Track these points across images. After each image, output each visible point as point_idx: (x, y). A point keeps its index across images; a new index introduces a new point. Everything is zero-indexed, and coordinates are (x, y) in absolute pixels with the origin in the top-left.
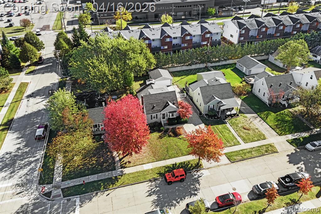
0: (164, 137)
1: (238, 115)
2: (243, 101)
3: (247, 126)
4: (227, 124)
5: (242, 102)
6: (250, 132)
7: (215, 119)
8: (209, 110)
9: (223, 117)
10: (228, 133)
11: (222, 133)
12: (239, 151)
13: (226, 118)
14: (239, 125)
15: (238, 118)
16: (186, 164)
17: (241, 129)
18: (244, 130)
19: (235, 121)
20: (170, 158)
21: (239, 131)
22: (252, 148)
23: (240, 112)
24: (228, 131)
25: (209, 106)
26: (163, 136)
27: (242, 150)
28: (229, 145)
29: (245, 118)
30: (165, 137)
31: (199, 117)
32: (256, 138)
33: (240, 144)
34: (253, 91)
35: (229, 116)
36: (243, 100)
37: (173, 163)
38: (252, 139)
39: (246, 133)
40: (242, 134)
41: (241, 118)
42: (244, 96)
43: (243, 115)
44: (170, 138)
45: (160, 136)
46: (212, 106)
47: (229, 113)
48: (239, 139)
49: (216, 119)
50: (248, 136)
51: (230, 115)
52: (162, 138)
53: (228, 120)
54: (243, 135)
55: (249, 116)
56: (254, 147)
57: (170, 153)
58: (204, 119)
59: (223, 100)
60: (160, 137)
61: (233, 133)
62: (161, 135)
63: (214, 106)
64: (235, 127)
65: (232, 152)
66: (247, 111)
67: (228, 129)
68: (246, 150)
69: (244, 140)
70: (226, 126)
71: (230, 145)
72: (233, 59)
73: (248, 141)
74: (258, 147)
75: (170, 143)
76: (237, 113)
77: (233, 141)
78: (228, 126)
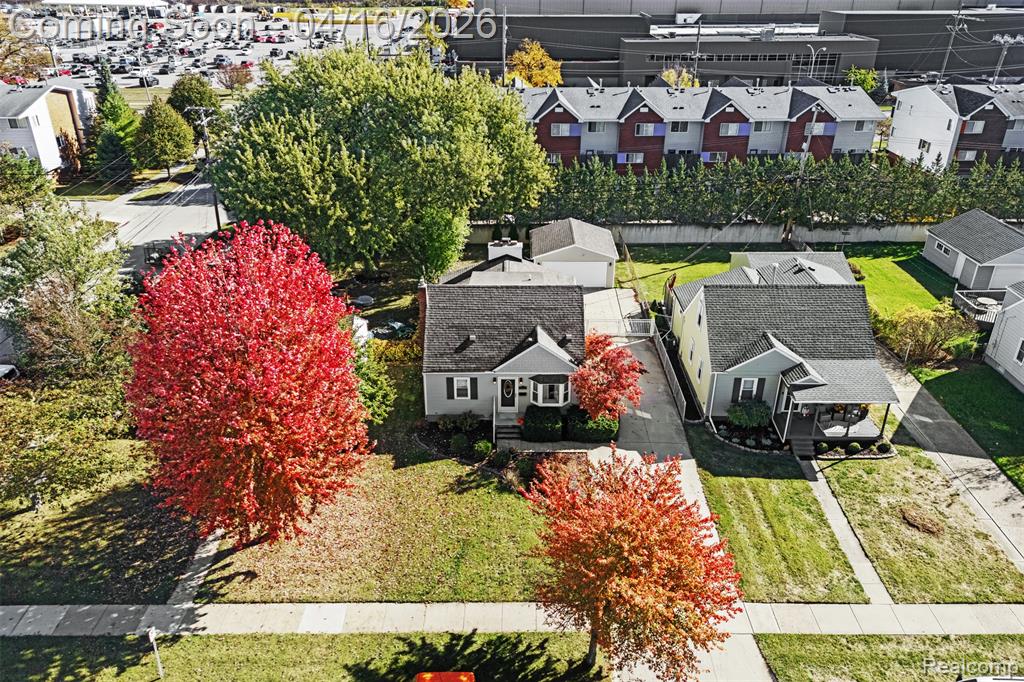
0: (477, 487)
1: (884, 449)
2: (926, 391)
3: (928, 513)
4: (816, 480)
5: (919, 393)
6: (940, 546)
7: (759, 445)
8: (734, 400)
9: (803, 442)
10: (809, 528)
11: (774, 521)
12: (851, 640)
13: (819, 451)
14: (882, 500)
15: (883, 464)
16: (521, 648)
17: (886, 518)
18: (903, 528)
19: (860, 472)
20: (457, 597)
21: (874, 528)
22: (933, 641)
23: (903, 436)
24: (809, 518)
25: (738, 381)
26: (473, 481)
27: (866, 639)
28: (797, 591)
29: (922, 472)
30: (481, 491)
31: (685, 425)
32: (969, 583)
33: (867, 602)
34: (989, 351)
35: (833, 443)
36: (927, 385)
37: (457, 630)
38: (945, 585)
39: (912, 545)
40: (886, 546)
41: (899, 465)
42: (938, 368)
43: (913, 455)
44: (505, 495)
45: (460, 481)
46: (751, 383)
47: (836, 431)
48: (864, 571)
49: (764, 447)
50: (921, 565)
51: (845, 443)
52: (465, 490)
53: (824, 464)
54: (892, 553)
55: (948, 462)
56: (946, 638)
57: (468, 570)
58: (706, 437)
59: (816, 362)
60: (460, 486)
61: (834, 529)
62: (468, 475)
63: (762, 382)
64: (858, 507)
65: (802, 638)
66: (942, 437)
67: (813, 508)
68: (893, 645)
69: (893, 581)
70: (809, 490)
71: (806, 593)
72: (912, 224)
73: (915, 593)
74: (973, 638)
75: (491, 519)
76: (881, 437)
77: (824, 575)
78: (816, 493)
